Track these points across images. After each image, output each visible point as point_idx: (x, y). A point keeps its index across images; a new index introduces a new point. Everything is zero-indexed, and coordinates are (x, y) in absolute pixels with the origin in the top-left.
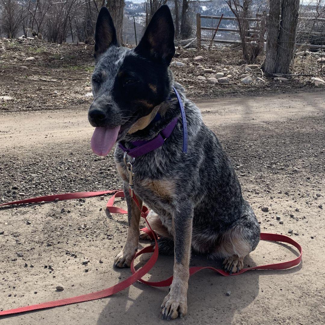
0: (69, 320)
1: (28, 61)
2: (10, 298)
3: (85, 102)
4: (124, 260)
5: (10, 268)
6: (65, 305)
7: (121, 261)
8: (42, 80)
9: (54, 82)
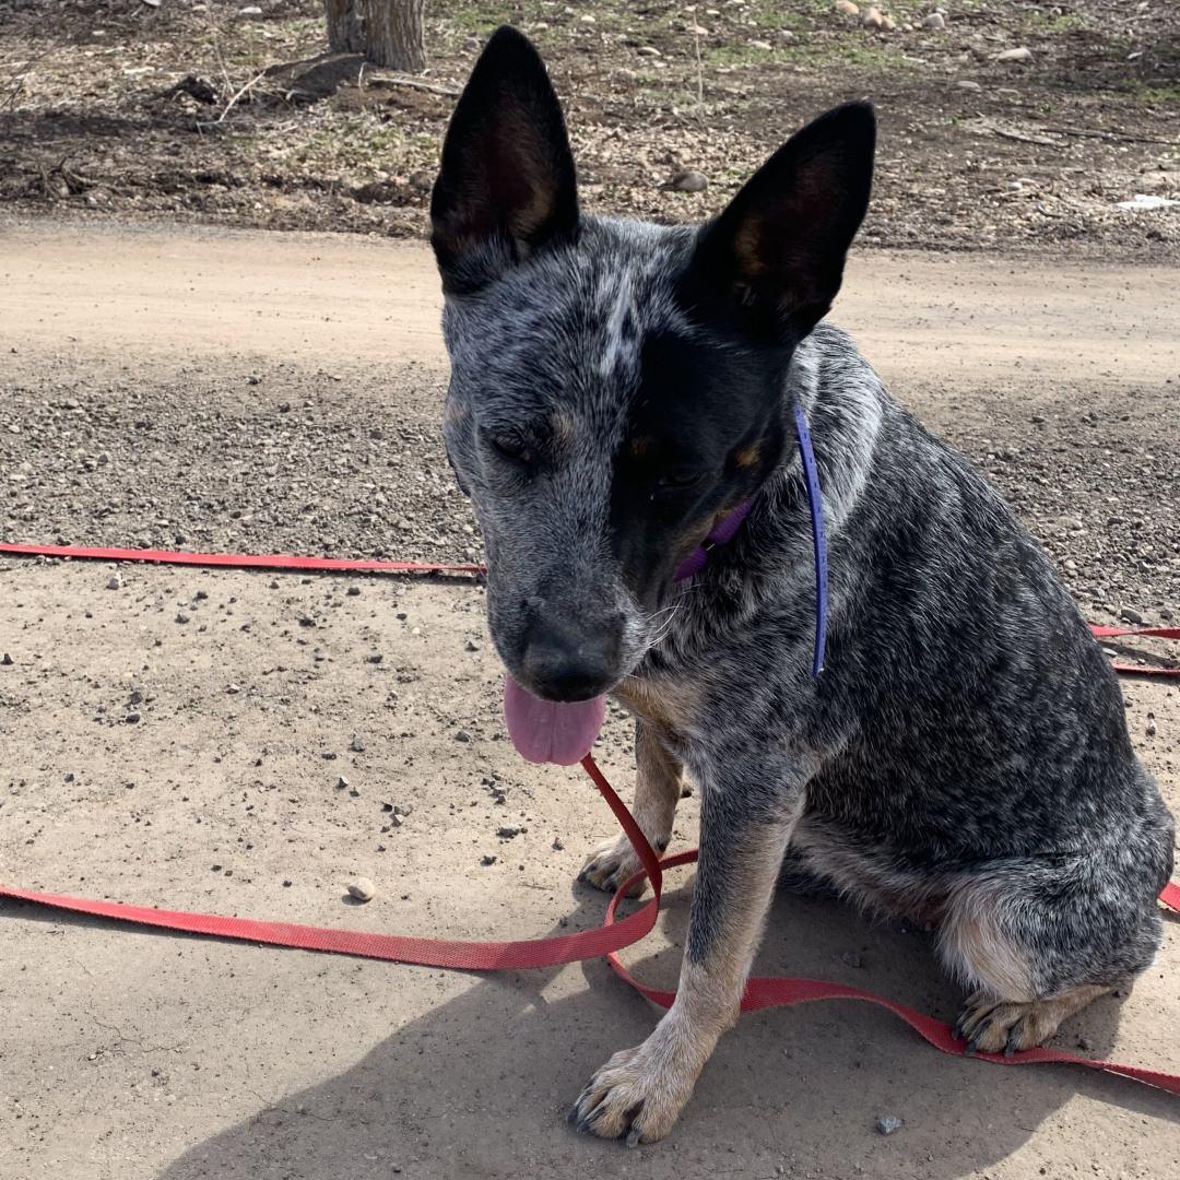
0: (295, 1007)
1: (1003, 62)
2: (212, 873)
3: (1083, 232)
4: (614, 868)
5: (298, 778)
6: (328, 952)
7: (603, 866)
8: (1003, 135)
9: (1043, 145)
